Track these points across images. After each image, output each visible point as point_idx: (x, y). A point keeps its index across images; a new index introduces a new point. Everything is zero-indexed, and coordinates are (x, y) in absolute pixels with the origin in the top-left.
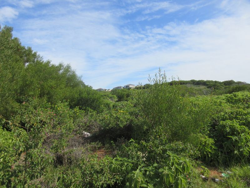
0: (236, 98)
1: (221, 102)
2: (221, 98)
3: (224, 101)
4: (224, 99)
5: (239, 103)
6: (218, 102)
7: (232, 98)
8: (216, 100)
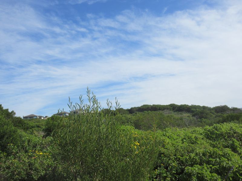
0: (218, 133)
1: (196, 138)
2: (198, 132)
3: (201, 137)
4: (201, 134)
5: (221, 139)
6: (193, 137)
7: (212, 133)
8: (190, 135)
